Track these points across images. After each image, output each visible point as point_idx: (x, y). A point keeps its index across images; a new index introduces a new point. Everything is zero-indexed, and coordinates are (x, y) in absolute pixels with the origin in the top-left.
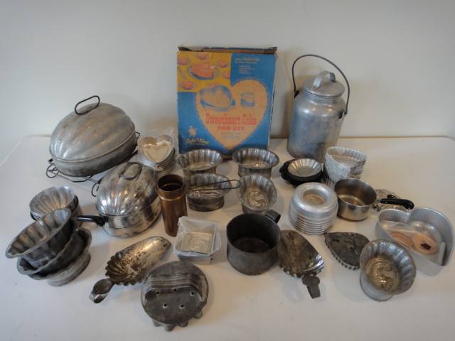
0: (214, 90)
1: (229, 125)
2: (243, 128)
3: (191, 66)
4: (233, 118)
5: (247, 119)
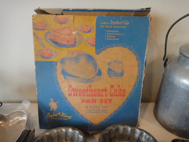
0: (77, 59)
1: (94, 98)
2: (110, 100)
3: (49, 32)
4: (99, 90)
5: (116, 90)
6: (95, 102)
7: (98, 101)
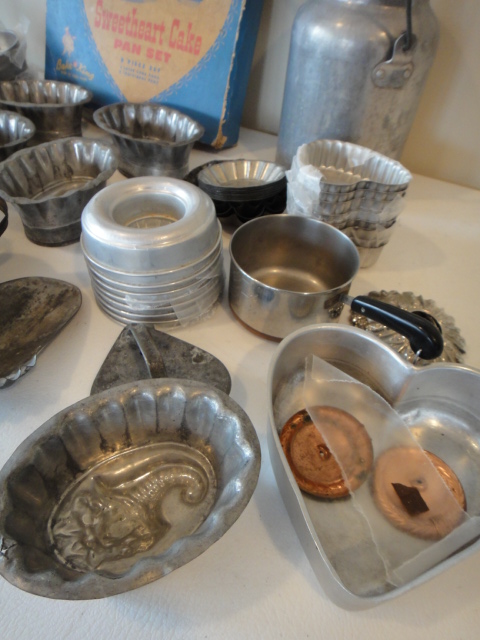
1: (138, 42)
2: (168, 56)
4: (149, 25)
5: (181, 34)
6: (138, 53)
7: (144, 52)
